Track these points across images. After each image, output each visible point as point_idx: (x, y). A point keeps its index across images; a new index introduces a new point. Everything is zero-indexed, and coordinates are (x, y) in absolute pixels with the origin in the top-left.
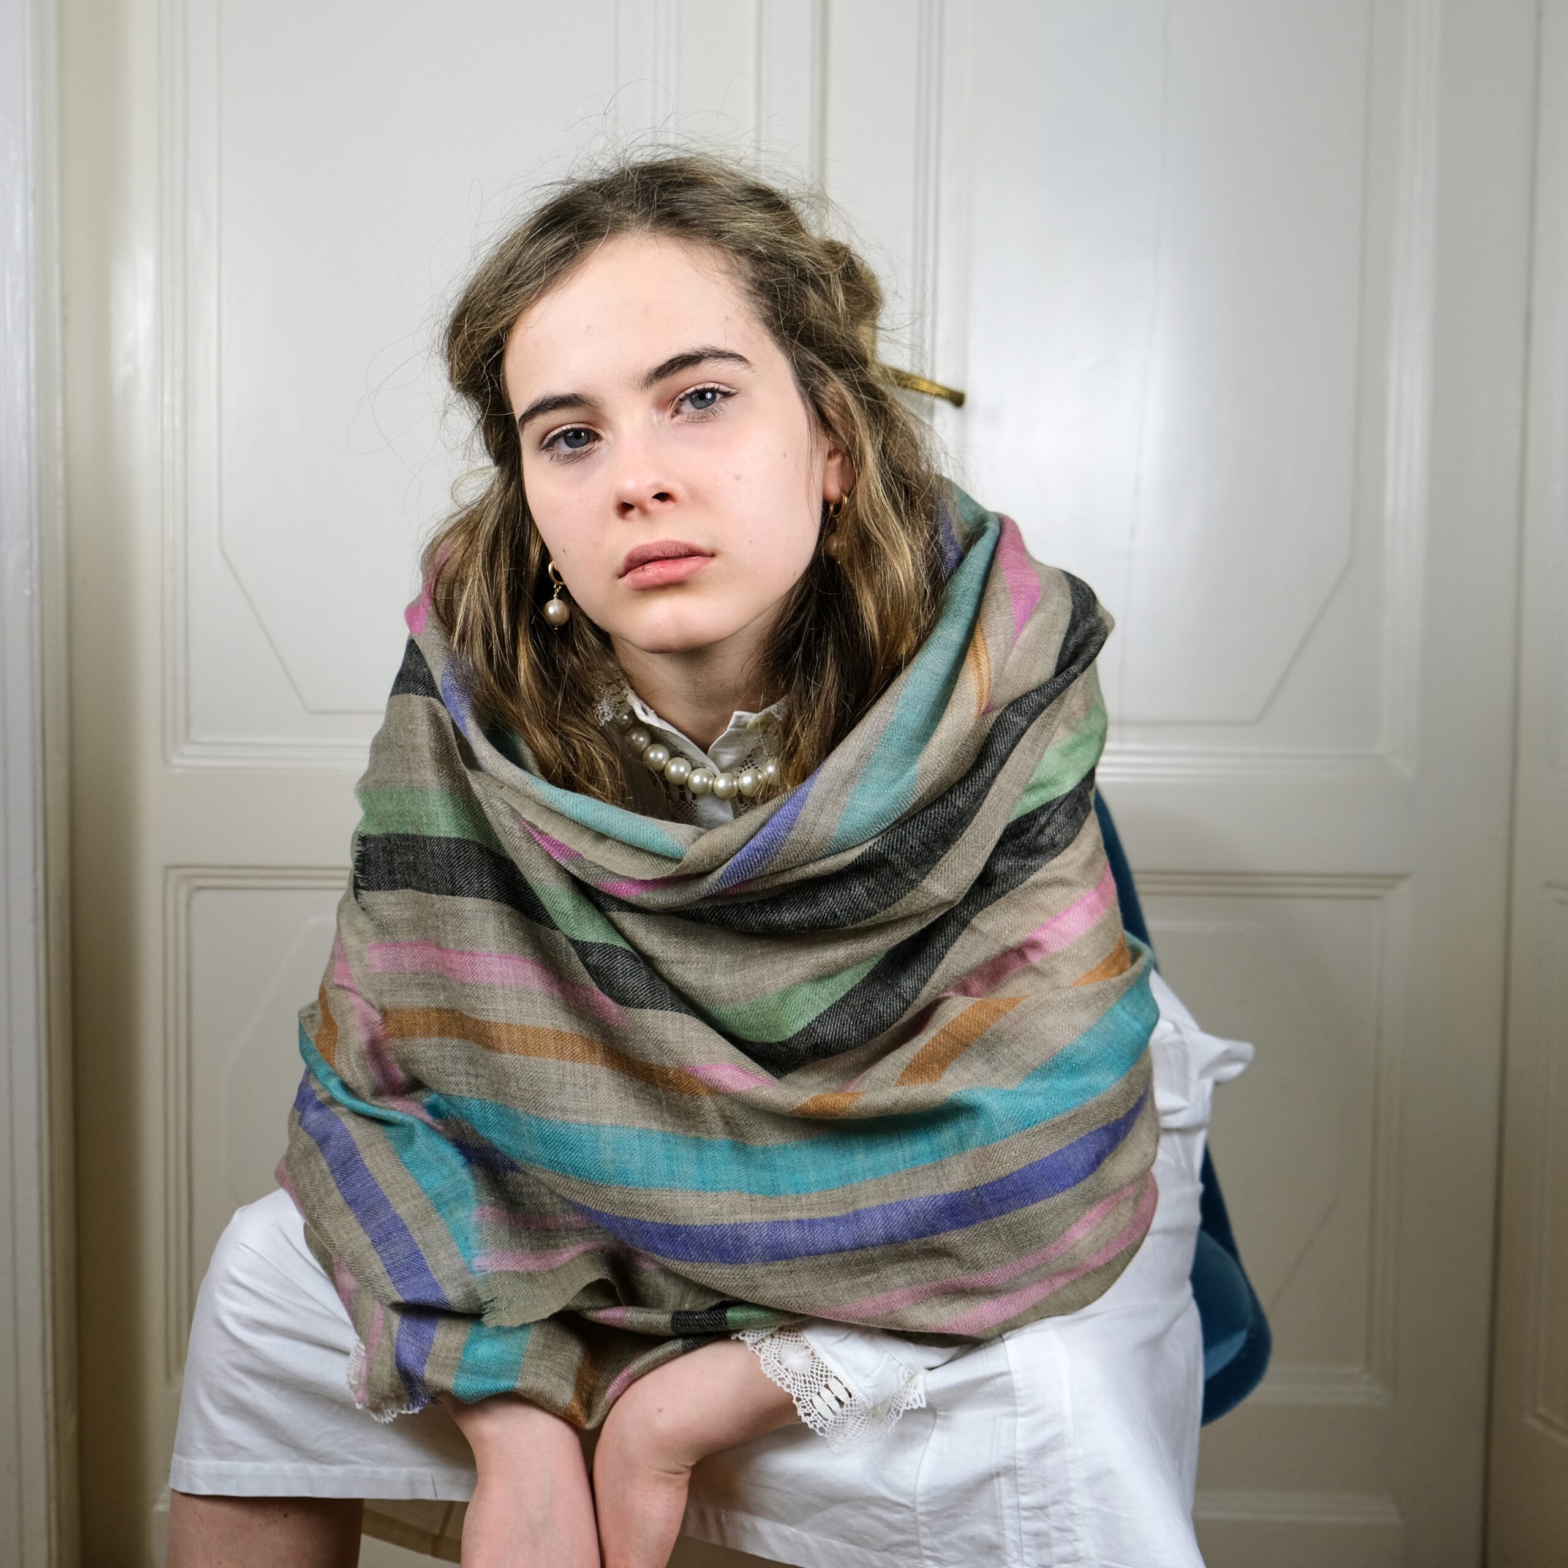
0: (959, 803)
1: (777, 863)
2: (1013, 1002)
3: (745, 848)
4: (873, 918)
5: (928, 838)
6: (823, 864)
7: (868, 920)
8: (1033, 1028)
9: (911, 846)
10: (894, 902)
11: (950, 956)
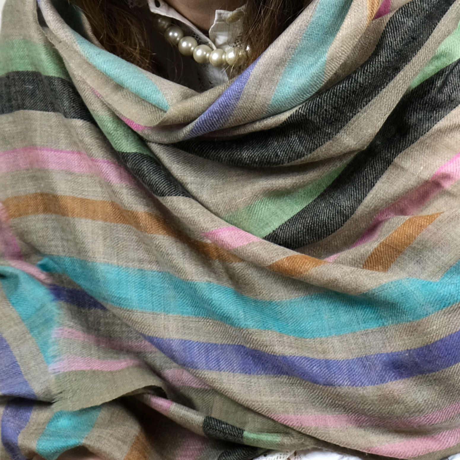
0: (361, 80)
1: (231, 121)
2: (431, 218)
3: (207, 111)
4: (303, 159)
5: (338, 104)
6: (265, 122)
7: (299, 160)
8: (448, 236)
9: (326, 110)
10: (317, 148)
11: (379, 185)
